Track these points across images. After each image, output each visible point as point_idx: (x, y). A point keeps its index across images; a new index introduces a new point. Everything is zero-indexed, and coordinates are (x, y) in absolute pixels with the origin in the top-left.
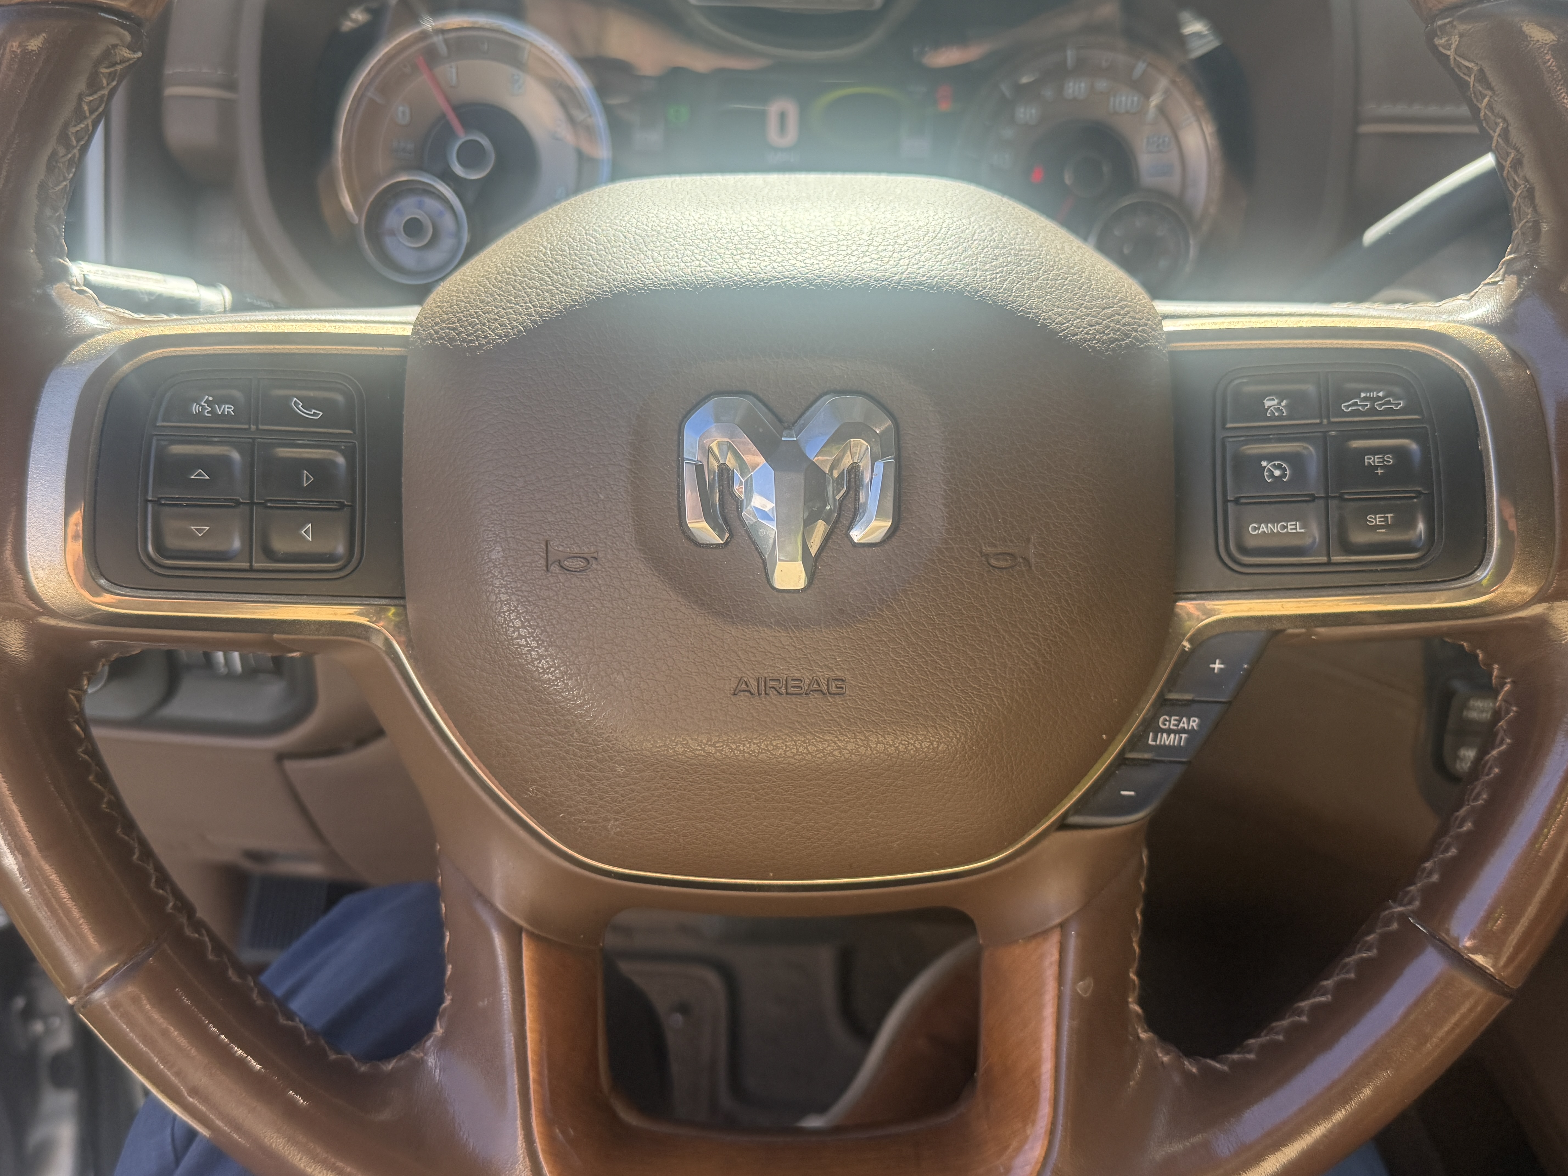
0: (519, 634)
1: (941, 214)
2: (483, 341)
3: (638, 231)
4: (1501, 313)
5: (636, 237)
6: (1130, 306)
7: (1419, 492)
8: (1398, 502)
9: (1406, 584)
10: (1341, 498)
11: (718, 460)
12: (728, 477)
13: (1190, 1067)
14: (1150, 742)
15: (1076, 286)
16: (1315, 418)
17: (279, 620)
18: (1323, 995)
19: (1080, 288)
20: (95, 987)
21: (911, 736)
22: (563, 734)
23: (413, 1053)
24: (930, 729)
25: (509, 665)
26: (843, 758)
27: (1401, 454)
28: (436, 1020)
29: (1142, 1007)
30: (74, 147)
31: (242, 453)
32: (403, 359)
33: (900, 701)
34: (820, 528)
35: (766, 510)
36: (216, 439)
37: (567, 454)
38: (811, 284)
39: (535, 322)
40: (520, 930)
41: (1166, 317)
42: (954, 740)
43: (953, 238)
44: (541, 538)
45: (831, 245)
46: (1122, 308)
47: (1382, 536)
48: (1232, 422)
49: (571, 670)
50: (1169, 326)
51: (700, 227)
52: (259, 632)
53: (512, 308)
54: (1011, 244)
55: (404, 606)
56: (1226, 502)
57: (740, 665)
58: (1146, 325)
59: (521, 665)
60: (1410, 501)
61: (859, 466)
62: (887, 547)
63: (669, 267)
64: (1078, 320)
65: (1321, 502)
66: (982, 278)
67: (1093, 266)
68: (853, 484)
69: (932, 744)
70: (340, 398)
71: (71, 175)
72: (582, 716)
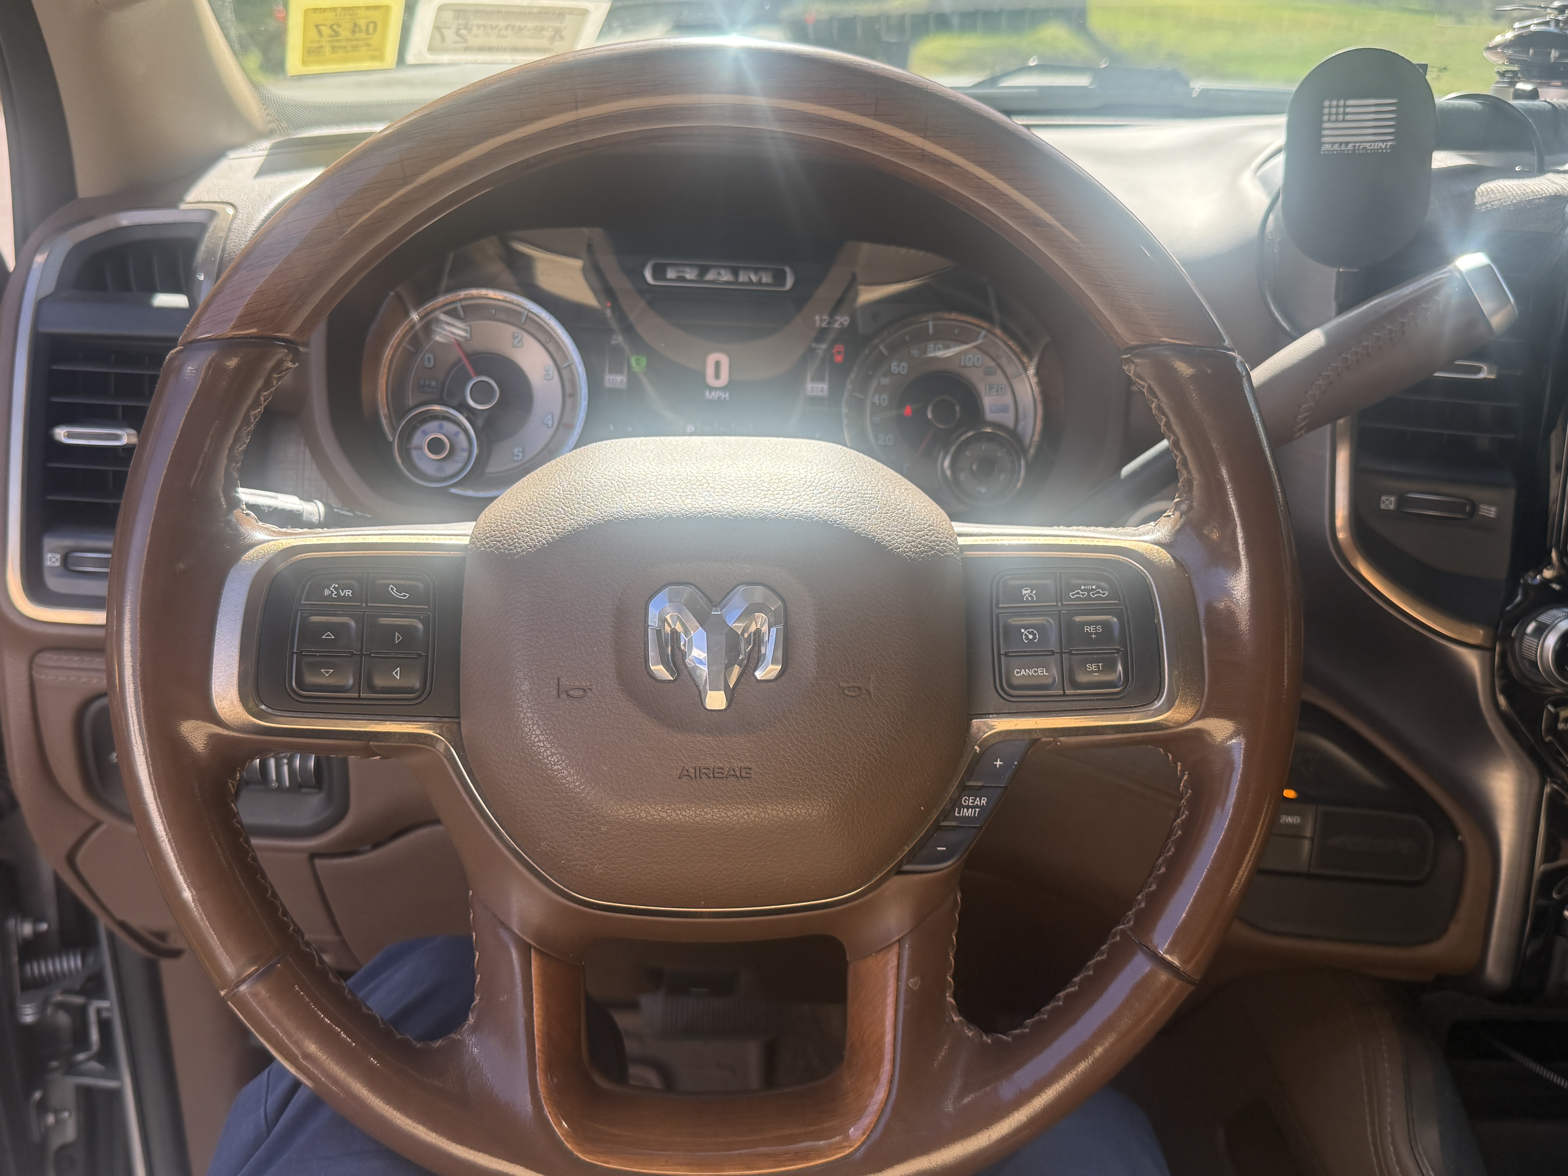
0: (539, 739)
1: (815, 470)
2: (519, 550)
3: (620, 480)
4: (1170, 536)
5: (619, 483)
6: (936, 530)
7: (1119, 650)
8: (1106, 656)
9: (1112, 708)
10: (1070, 653)
11: (671, 627)
12: (677, 637)
13: (987, 1039)
14: (956, 814)
15: (900, 517)
16: (1054, 602)
17: (376, 732)
18: (1073, 987)
19: (903, 519)
20: (243, 981)
21: (794, 805)
22: (566, 805)
23: (453, 1035)
24: (806, 801)
25: (532, 760)
26: (750, 820)
27: (1106, 625)
28: (468, 1012)
29: (955, 1000)
30: (252, 423)
31: (356, 622)
32: (464, 559)
33: (787, 782)
34: (736, 670)
35: (701, 658)
36: (339, 612)
37: (573, 622)
38: (730, 516)
39: (553, 538)
40: (530, 946)
41: (960, 535)
42: (823, 808)
43: (822, 486)
44: (555, 676)
45: (744, 490)
46: (930, 531)
47: (1097, 677)
48: (1002, 604)
49: (573, 762)
50: (961, 541)
51: (660, 477)
52: (361, 740)
53: (538, 529)
54: (859, 490)
55: (459, 723)
56: (999, 655)
57: (683, 758)
58: (946, 542)
59: (539, 759)
60: (1112, 655)
61: (761, 630)
62: (779, 682)
63: (640, 504)
64: (901, 539)
65: (1057, 656)
66: (839, 512)
67: (913, 503)
68: (757, 642)
69: (808, 811)
70: (421, 586)
71: (248, 440)
72: (579, 793)
